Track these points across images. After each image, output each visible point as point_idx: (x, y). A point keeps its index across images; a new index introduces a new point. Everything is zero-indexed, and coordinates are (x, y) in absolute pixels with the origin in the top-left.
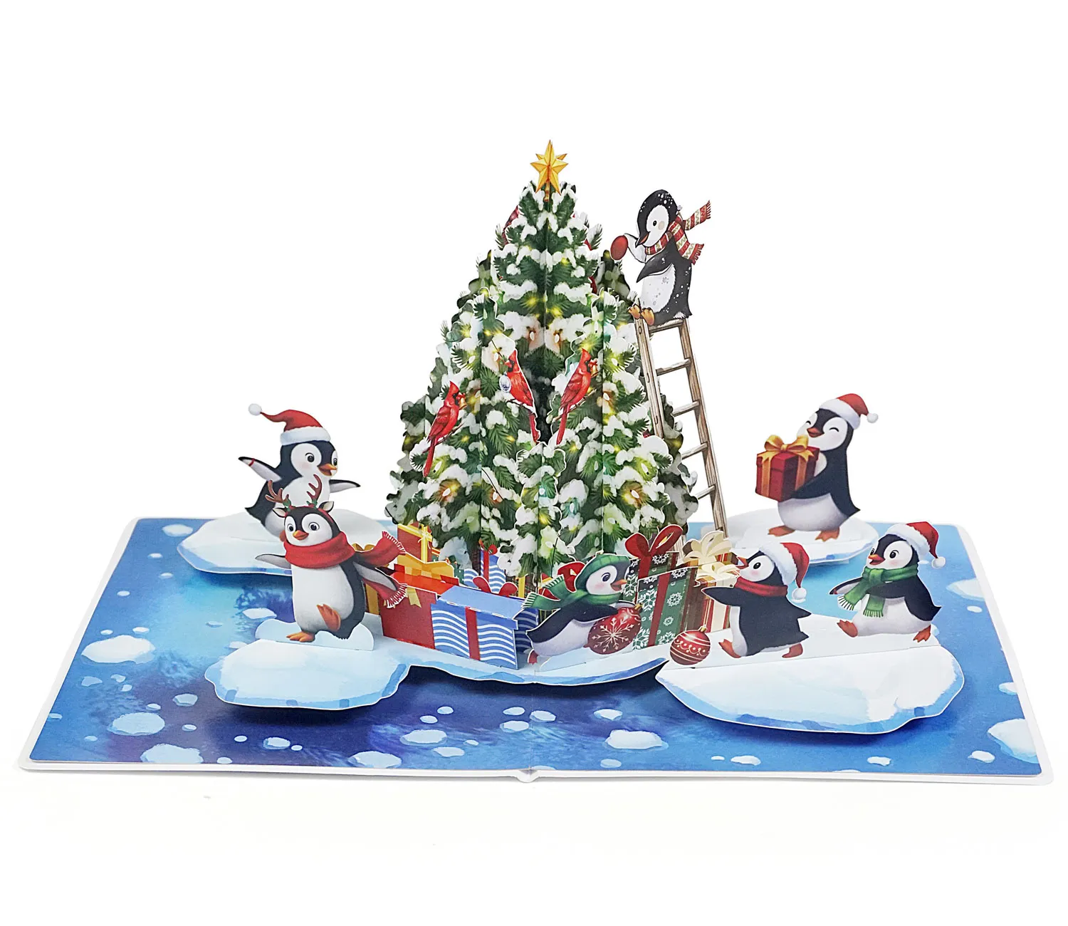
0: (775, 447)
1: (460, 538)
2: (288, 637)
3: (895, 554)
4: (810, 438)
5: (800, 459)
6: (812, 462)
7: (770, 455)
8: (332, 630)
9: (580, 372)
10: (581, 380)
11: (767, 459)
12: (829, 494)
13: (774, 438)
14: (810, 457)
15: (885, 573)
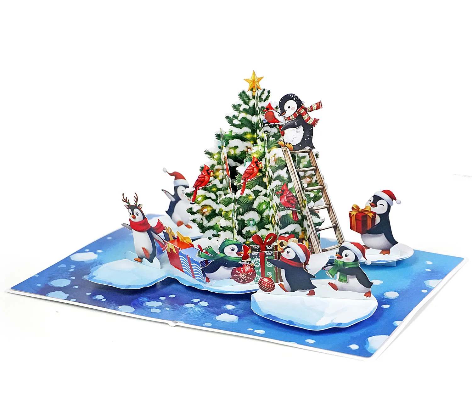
0: (356, 210)
1: (214, 230)
2: (135, 259)
3: (347, 255)
4: (371, 207)
5: (368, 217)
6: (374, 219)
7: (354, 213)
8: (148, 259)
9: (252, 166)
10: (253, 169)
11: (354, 215)
12: (383, 234)
13: (355, 205)
14: (372, 216)
15: (344, 264)
